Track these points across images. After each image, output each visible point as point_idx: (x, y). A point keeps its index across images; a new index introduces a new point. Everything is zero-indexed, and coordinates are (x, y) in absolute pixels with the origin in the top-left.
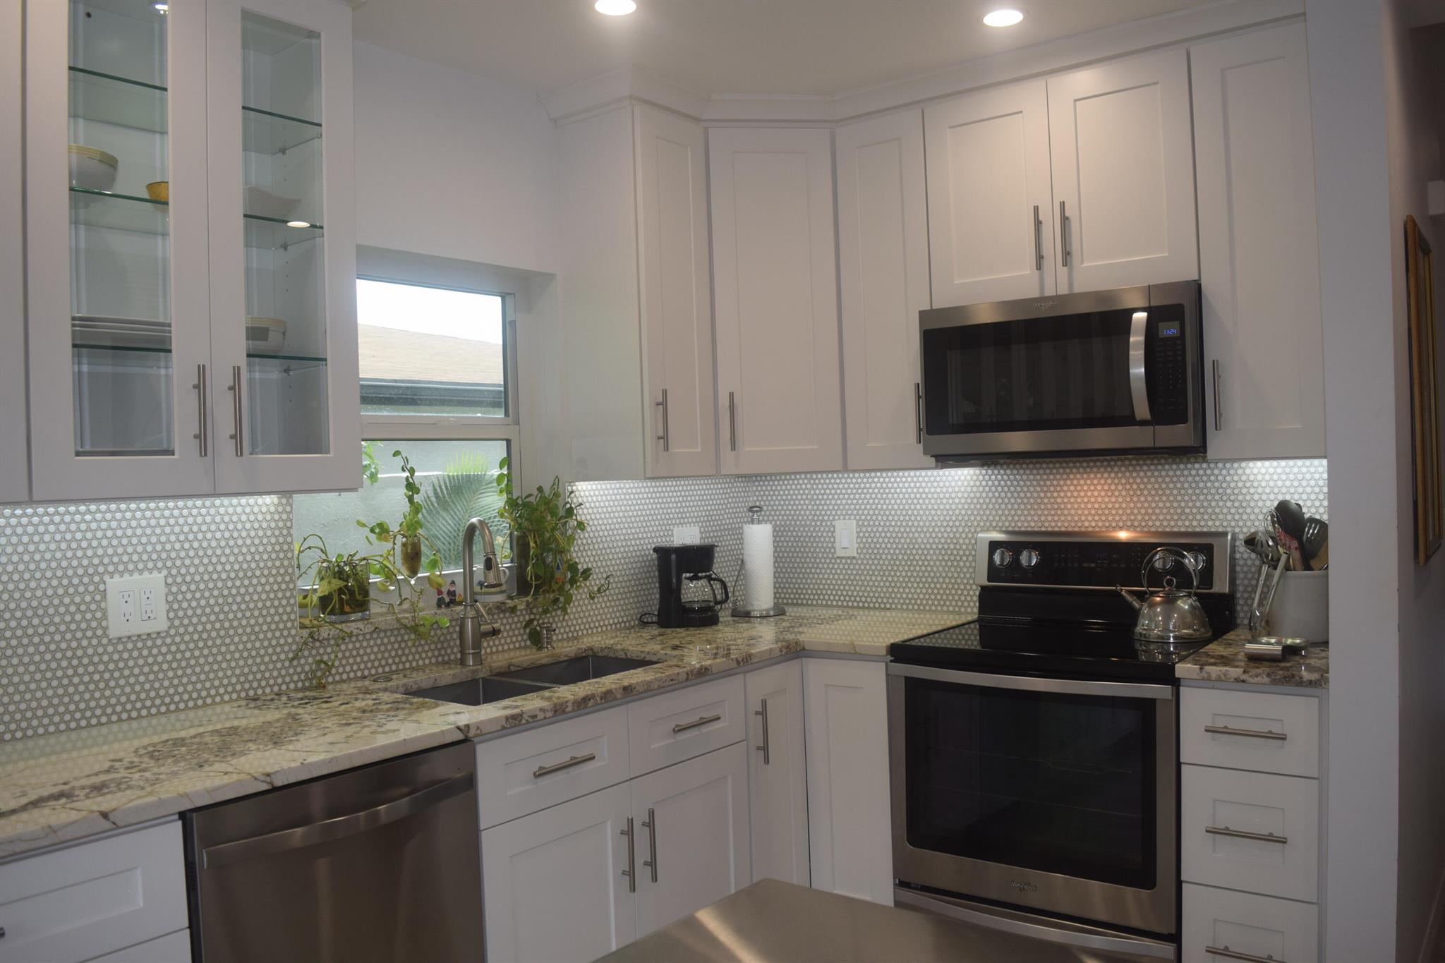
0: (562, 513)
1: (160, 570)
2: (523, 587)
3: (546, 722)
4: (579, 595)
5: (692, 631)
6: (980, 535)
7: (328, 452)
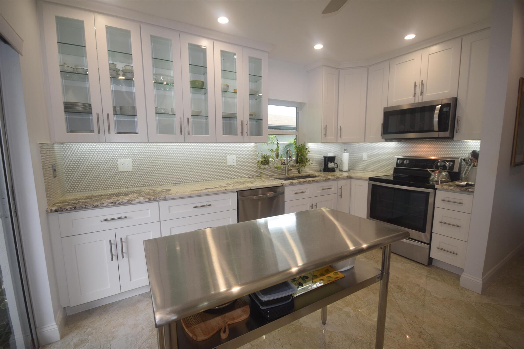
0: (305, 149)
1: (235, 155)
2: (297, 162)
3: (297, 184)
4: (308, 164)
5: (330, 173)
6: (395, 157)
7: (262, 135)
